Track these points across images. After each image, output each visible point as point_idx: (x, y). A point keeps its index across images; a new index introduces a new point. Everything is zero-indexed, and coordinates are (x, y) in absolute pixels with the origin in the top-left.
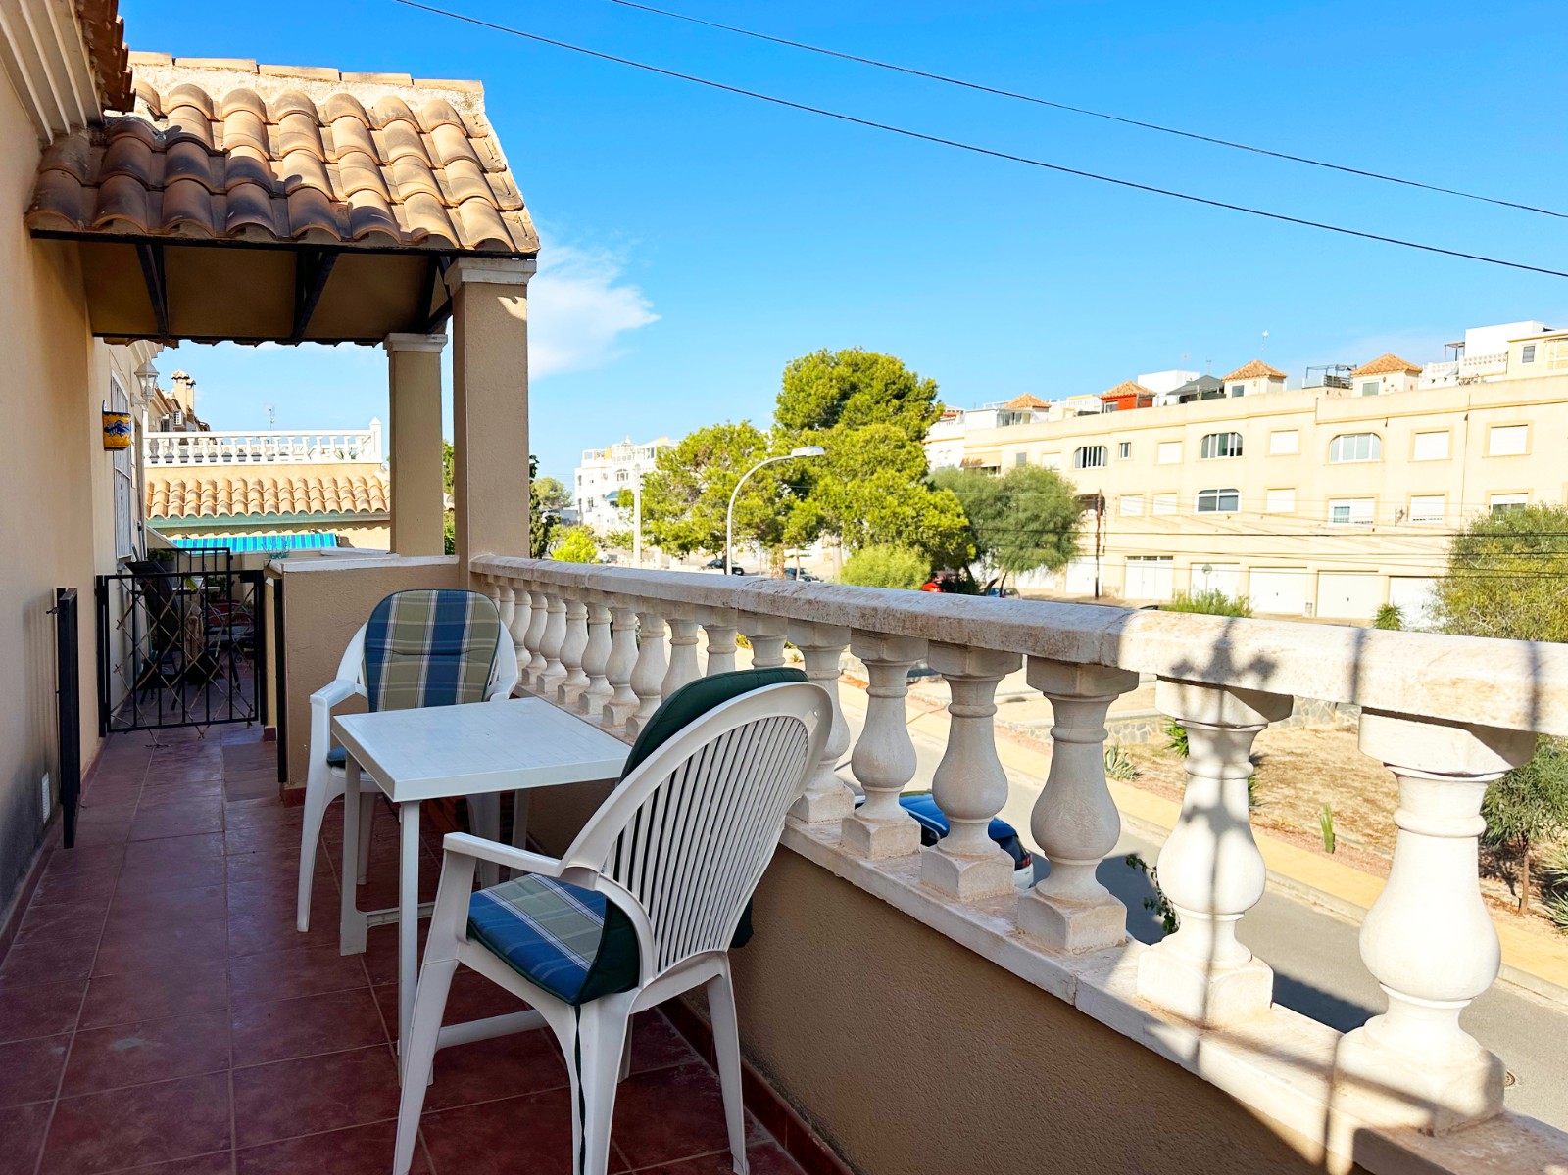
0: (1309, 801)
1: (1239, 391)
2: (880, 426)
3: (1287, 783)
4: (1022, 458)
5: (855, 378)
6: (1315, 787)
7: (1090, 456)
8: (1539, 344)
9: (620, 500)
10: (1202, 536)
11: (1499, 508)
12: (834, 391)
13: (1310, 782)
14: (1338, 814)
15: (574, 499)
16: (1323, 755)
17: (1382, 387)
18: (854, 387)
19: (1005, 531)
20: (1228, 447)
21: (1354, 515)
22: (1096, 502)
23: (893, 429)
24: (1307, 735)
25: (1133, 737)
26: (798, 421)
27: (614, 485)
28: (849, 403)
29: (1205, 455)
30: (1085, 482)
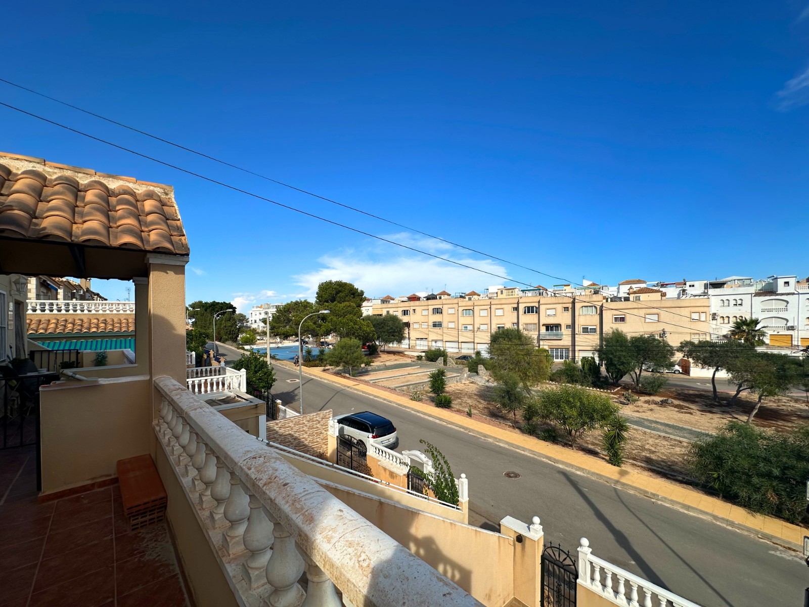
0: (465, 402)
1: (440, 298)
2: (348, 303)
3: (459, 398)
4: (388, 312)
5: (340, 289)
6: (466, 399)
7: (405, 313)
8: (504, 290)
9: (264, 321)
10: (434, 334)
11: (499, 328)
12: (334, 292)
13: (464, 398)
14: (472, 406)
15: (250, 320)
16: (467, 390)
17: (472, 299)
18: (340, 291)
19: (384, 332)
20: (438, 311)
21: (468, 328)
22: (408, 325)
23: (352, 304)
24: (463, 385)
25: (421, 388)
26: (324, 300)
27: (263, 316)
28: (338, 295)
29: (433, 313)
30: (405, 319)
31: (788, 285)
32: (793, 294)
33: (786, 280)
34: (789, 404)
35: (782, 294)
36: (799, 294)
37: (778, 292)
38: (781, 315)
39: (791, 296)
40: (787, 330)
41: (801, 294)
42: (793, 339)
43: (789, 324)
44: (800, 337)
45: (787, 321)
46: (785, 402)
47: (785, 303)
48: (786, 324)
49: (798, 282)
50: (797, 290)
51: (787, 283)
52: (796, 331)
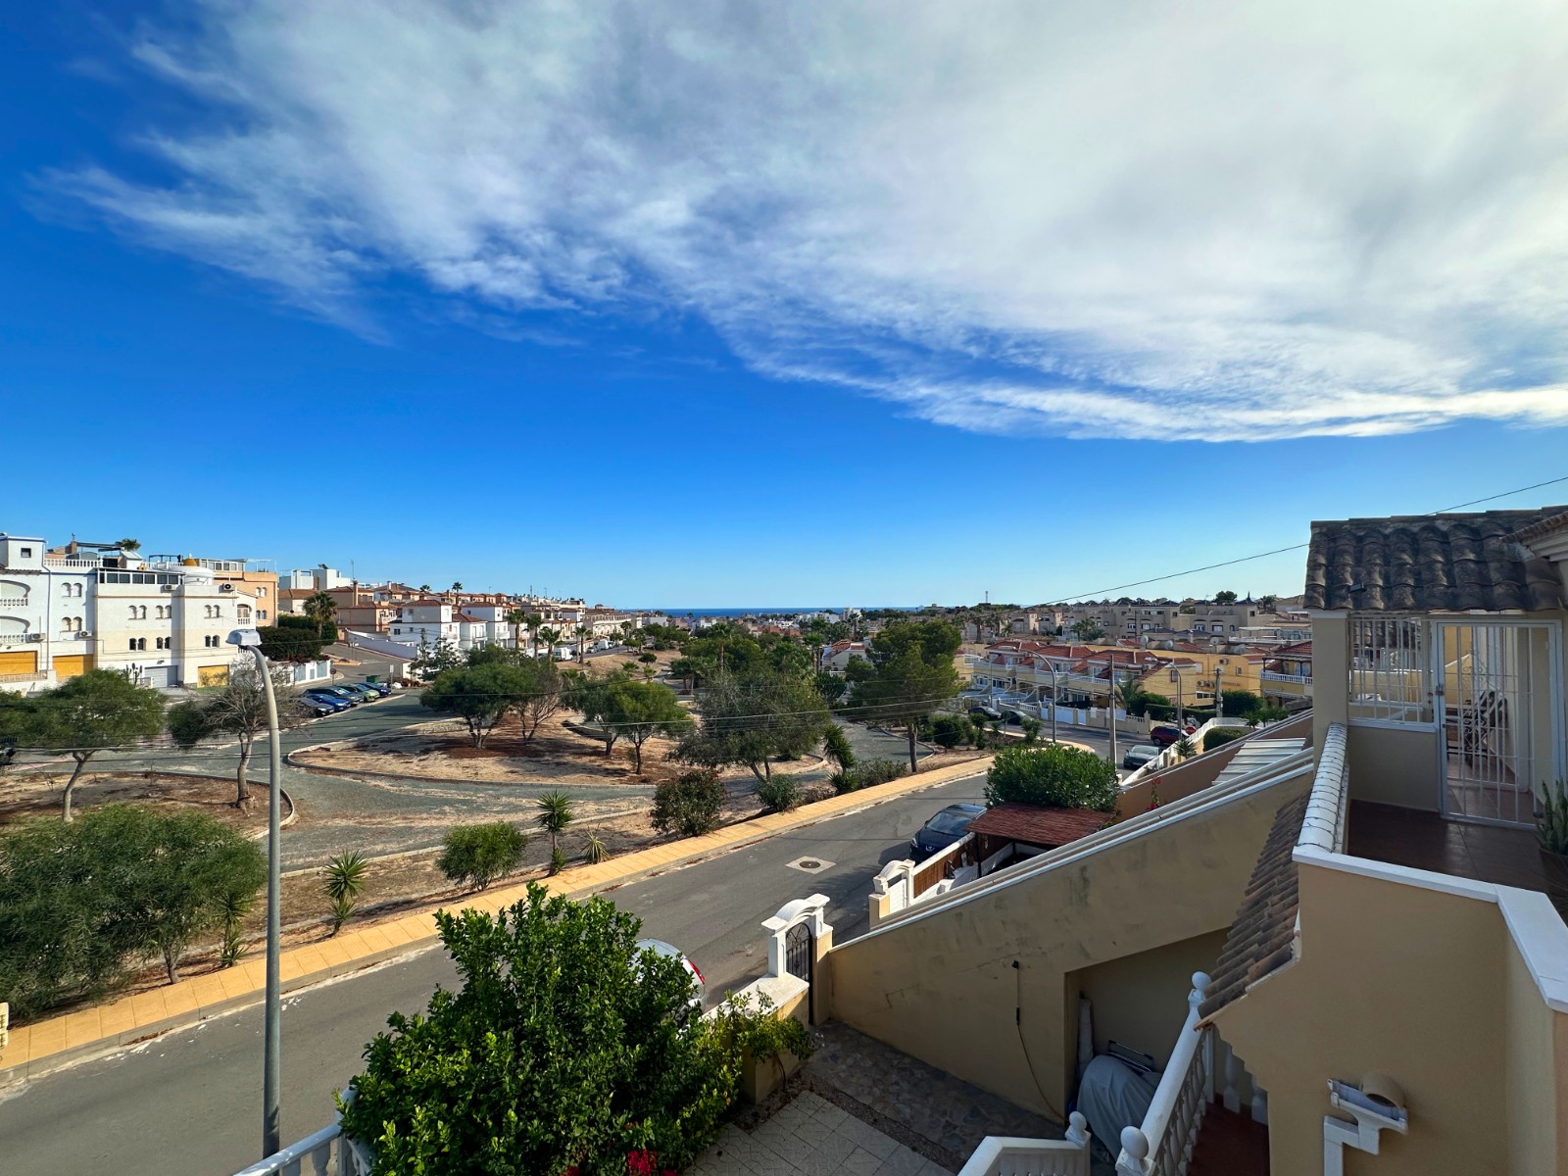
31: (30, 555)
32: (39, 573)
33: (26, 545)
34: (18, 789)
35: (18, 572)
36: (49, 573)
37: (10, 567)
38: (15, 612)
39: (35, 576)
40: (27, 642)
41: (54, 574)
42: (39, 660)
43: (31, 631)
44: (51, 655)
45: (27, 624)
46: (11, 787)
47: (24, 590)
48: (25, 631)
49: (51, 551)
50: (46, 566)
51: (27, 551)
52: (44, 645)
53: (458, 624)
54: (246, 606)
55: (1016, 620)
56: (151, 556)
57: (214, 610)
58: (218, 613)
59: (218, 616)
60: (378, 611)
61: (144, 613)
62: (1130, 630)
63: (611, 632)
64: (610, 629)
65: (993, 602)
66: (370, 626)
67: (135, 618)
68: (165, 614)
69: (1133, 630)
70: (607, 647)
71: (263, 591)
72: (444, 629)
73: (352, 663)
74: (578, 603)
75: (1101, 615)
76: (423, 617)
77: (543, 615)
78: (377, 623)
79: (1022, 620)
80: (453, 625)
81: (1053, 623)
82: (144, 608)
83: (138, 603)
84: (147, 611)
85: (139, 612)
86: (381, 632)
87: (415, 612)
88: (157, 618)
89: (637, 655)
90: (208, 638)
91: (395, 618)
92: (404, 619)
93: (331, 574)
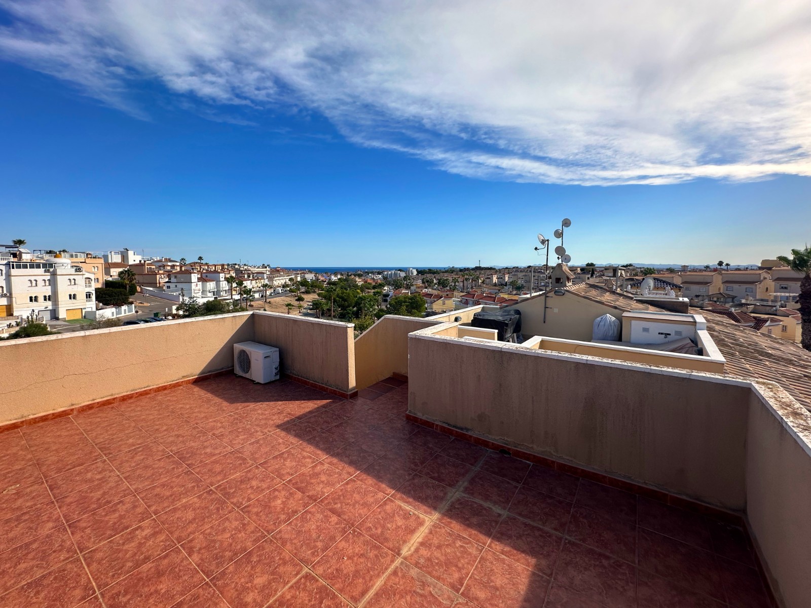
53: (200, 283)
54: (89, 278)
55: (487, 278)
56: (34, 251)
57: (73, 281)
58: (75, 282)
59: (75, 284)
60: (158, 276)
61: (36, 284)
62: (536, 285)
63: (283, 283)
64: (283, 282)
65: (482, 266)
66: (153, 284)
67: (32, 286)
68: (47, 283)
69: (537, 285)
70: (281, 292)
71: (96, 268)
72: (193, 286)
73: (146, 304)
74: (266, 268)
75: (523, 277)
76: (182, 280)
77: (246, 276)
78: (158, 282)
79: (490, 278)
80: (198, 283)
81: (504, 280)
82: (36, 281)
83: (33, 278)
84: (38, 282)
85: (34, 283)
86: (160, 286)
87: (177, 277)
88: (43, 286)
89: (296, 296)
90: (70, 295)
91: (167, 280)
92: (172, 281)
93: (131, 253)
